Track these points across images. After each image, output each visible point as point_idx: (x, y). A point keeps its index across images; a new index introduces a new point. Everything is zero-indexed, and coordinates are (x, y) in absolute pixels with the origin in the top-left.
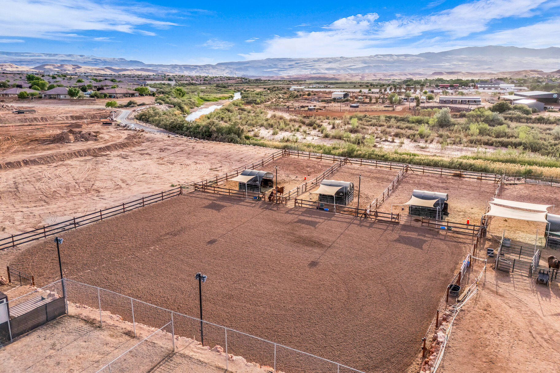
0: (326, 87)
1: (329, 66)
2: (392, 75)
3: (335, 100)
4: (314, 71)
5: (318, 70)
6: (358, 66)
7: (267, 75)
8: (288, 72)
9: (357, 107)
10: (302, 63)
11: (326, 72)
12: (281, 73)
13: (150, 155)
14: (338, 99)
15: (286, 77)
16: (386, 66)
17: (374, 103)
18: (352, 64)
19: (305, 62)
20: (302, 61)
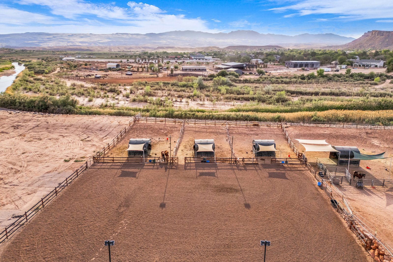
0: (90, 58)
1: (82, 40)
2: (131, 48)
3: (110, 69)
4: (70, 44)
5: (74, 43)
6: (104, 41)
7: (29, 46)
8: (48, 44)
9: (131, 75)
10: (59, 37)
11: (80, 44)
12: (41, 44)
13: (7, 133)
14: (113, 68)
15: (47, 48)
16: (125, 41)
17: (141, 72)
18: (100, 39)
19: (61, 36)
20: (59, 36)
